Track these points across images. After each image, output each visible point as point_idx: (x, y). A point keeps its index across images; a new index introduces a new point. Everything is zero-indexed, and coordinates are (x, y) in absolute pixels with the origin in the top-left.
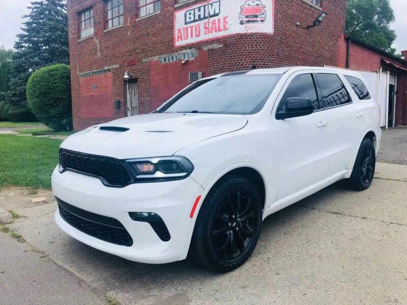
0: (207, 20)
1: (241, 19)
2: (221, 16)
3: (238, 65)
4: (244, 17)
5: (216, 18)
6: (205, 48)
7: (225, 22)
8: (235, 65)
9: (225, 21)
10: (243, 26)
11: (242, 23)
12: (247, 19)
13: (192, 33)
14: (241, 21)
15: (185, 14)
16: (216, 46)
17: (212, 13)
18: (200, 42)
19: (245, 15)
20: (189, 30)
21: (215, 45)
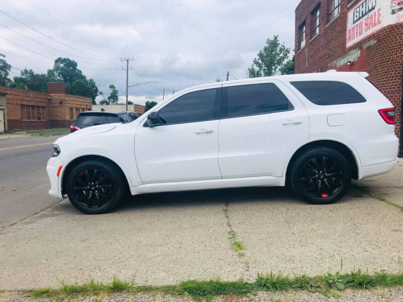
0: (366, 16)
1: (393, 8)
2: (376, 10)
3: (389, 61)
4: (395, 5)
5: (372, 12)
6: (365, 47)
7: (379, 15)
8: (386, 62)
9: (379, 13)
10: (395, 15)
11: (393, 12)
12: (398, 7)
13: (357, 33)
14: (393, 10)
15: (354, 13)
16: (373, 42)
17: (370, 8)
18: (361, 40)
19: (397, 3)
20: (356, 28)
21: (371, 41)
